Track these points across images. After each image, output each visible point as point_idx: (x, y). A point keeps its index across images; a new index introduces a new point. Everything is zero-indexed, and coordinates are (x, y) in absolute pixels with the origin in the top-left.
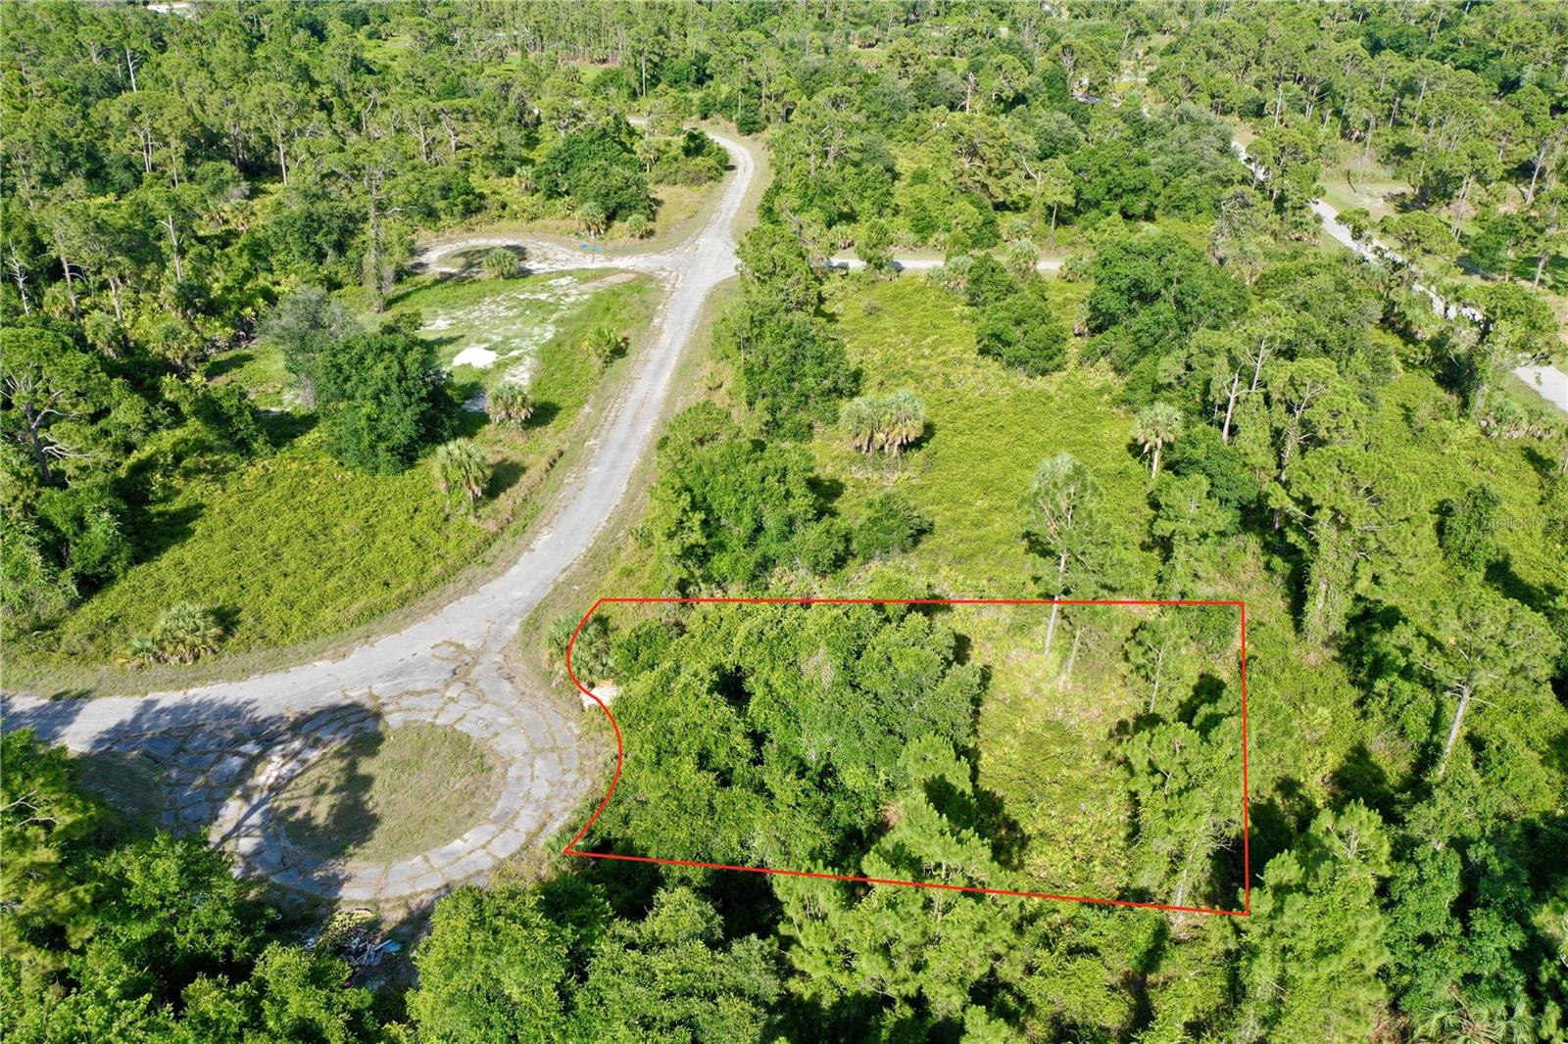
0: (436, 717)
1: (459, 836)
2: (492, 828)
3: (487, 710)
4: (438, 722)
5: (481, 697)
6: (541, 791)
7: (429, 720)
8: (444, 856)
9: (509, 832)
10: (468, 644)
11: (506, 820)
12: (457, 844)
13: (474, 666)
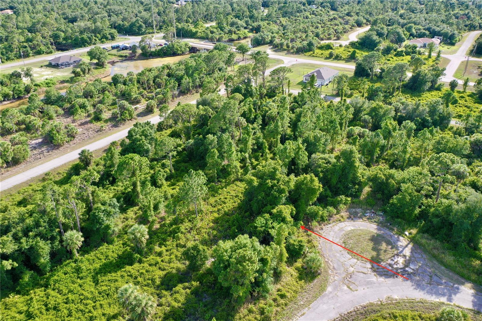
0: (357, 262)
1: (352, 230)
2: (344, 229)
3: (342, 260)
4: (356, 260)
5: (343, 264)
6: (332, 233)
7: (359, 262)
8: (355, 227)
9: (341, 227)
10: (345, 288)
11: (341, 230)
12: (353, 228)
13: (345, 277)
